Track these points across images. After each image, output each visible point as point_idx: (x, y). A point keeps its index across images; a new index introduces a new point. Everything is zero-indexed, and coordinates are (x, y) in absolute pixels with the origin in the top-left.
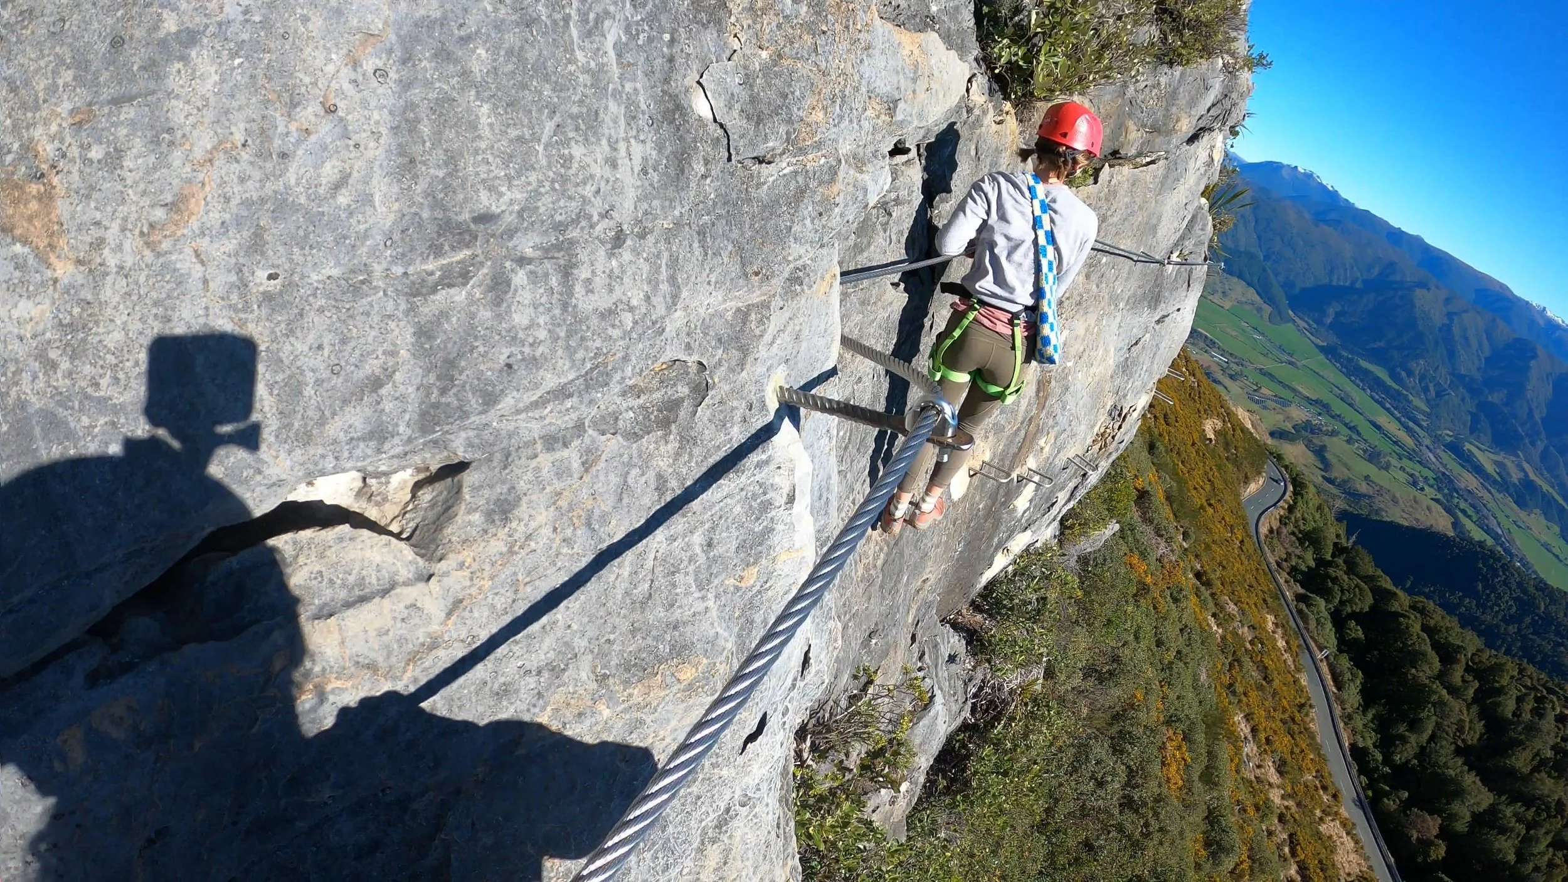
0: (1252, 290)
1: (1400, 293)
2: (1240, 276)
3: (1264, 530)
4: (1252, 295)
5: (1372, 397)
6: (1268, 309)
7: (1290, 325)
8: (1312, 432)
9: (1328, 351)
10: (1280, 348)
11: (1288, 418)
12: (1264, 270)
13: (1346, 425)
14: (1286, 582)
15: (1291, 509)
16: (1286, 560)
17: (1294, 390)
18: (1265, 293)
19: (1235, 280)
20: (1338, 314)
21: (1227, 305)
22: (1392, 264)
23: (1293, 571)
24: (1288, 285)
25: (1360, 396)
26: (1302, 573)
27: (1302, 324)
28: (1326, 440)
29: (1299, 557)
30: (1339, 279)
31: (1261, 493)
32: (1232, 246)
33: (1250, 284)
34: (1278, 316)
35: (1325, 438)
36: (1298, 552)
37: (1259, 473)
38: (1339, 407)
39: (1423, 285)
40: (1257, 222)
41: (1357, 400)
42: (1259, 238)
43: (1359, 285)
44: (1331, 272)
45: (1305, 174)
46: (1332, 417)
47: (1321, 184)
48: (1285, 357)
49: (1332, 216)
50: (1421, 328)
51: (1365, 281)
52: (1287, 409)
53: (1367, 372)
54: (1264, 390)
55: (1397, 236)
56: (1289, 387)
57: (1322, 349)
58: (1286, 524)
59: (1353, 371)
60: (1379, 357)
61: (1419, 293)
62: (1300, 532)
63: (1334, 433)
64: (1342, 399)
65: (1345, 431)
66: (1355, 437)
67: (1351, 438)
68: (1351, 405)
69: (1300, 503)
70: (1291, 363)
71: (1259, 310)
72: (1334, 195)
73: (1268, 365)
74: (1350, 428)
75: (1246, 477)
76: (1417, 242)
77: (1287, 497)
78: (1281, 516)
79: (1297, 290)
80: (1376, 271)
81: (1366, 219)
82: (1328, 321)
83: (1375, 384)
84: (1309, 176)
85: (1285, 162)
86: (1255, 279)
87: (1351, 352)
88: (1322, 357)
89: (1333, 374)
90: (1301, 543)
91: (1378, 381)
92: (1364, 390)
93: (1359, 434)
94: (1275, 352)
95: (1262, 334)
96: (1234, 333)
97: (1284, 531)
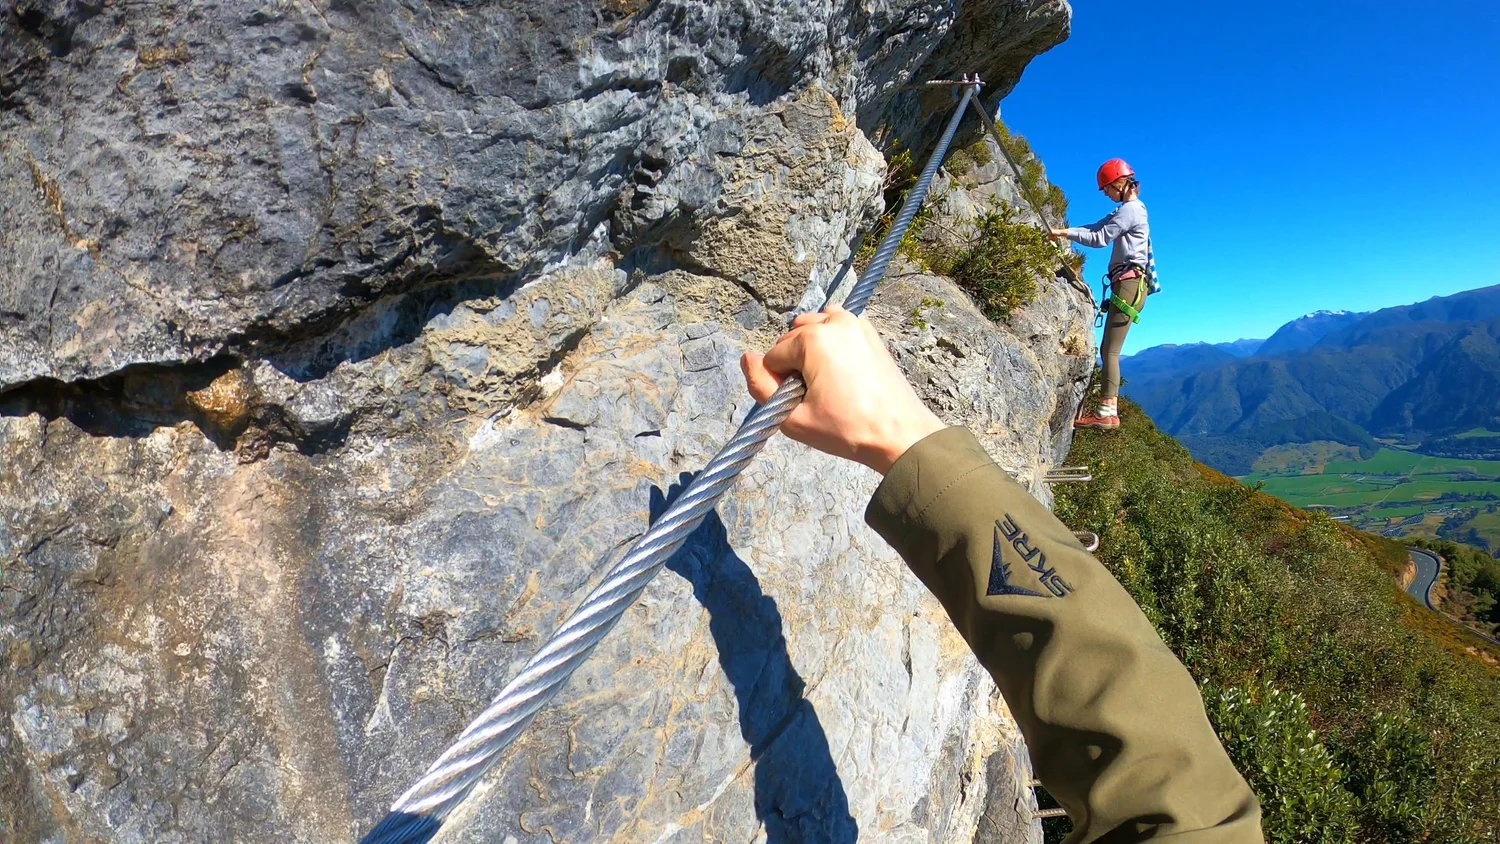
0: (1334, 443)
1: (1450, 355)
2: (1317, 438)
3: (1435, 602)
4: (1336, 446)
5: (1486, 458)
6: (1355, 450)
7: (1382, 449)
8: (1456, 525)
9: (1427, 449)
10: (1387, 475)
11: (1428, 529)
12: (1333, 419)
13: (1479, 499)
14: (1477, 627)
15: (1451, 574)
16: (1468, 613)
17: (1418, 502)
18: (1347, 439)
19: (1314, 444)
20: (1414, 412)
21: (1320, 469)
22: (1429, 337)
23: (1479, 616)
24: (1359, 418)
25: (1474, 466)
26: (1487, 612)
27: (1392, 442)
28: (1471, 523)
29: (1479, 604)
30: (1396, 383)
31: (1418, 577)
32: (1295, 417)
33: (1328, 439)
34: (1367, 450)
35: (1468, 522)
36: (1476, 600)
37: (1406, 563)
38: (1463, 488)
39: (1464, 334)
40: (1302, 383)
41: (1475, 471)
42: (1312, 395)
43: (1415, 376)
44: (1387, 382)
45: (1316, 317)
46: (1464, 501)
47: (1333, 316)
48: (1394, 480)
49: (1358, 335)
50: (1485, 369)
51: (1418, 368)
52: (1423, 522)
53: (1468, 441)
54: (1394, 520)
55: (1417, 311)
56: (1413, 502)
57: (1420, 451)
58: (1453, 587)
59: (1457, 450)
60: (1470, 421)
61: (1464, 342)
62: (1469, 585)
63: (1474, 513)
64: (1463, 480)
65: (1482, 504)
66: (1492, 503)
67: (1490, 506)
68: (1473, 479)
69: (1456, 564)
70: (1401, 481)
71: (1349, 455)
72: (1349, 316)
73: (1384, 496)
74: (1485, 499)
75: (1396, 571)
76: (1437, 303)
77: (1442, 567)
78: (1445, 584)
79: (1369, 418)
80: (1421, 352)
81: (1386, 317)
82: (1410, 423)
83: (1482, 446)
84: (1320, 315)
85: (1294, 318)
86: (1330, 432)
87: (1444, 435)
88: (1425, 457)
89: (1444, 464)
90: (1475, 593)
91: (1482, 442)
92: (1476, 458)
93: (1495, 498)
94: (1383, 481)
95: (1364, 474)
96: (1340, 489)
97: (1455, 593)
